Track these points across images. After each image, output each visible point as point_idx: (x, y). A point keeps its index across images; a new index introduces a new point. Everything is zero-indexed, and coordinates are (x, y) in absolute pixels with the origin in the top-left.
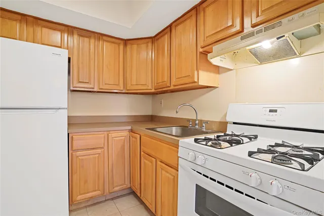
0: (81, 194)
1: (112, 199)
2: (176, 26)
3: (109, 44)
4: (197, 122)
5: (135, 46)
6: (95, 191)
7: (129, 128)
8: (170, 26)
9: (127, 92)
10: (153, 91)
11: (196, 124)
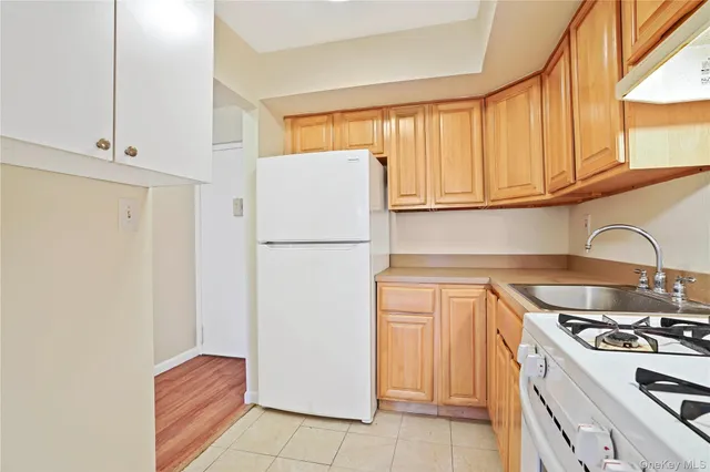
0: (395, 388)
1: (450, 419)
2: (577, 28)
3: (449, 116)
4: (660, 277)
5: (503, 105)
6: (417, 390)
7: (485, 280)
8: (568, 33)
9: (491, 204)
10: (548, 196)
11: (657, 283)
